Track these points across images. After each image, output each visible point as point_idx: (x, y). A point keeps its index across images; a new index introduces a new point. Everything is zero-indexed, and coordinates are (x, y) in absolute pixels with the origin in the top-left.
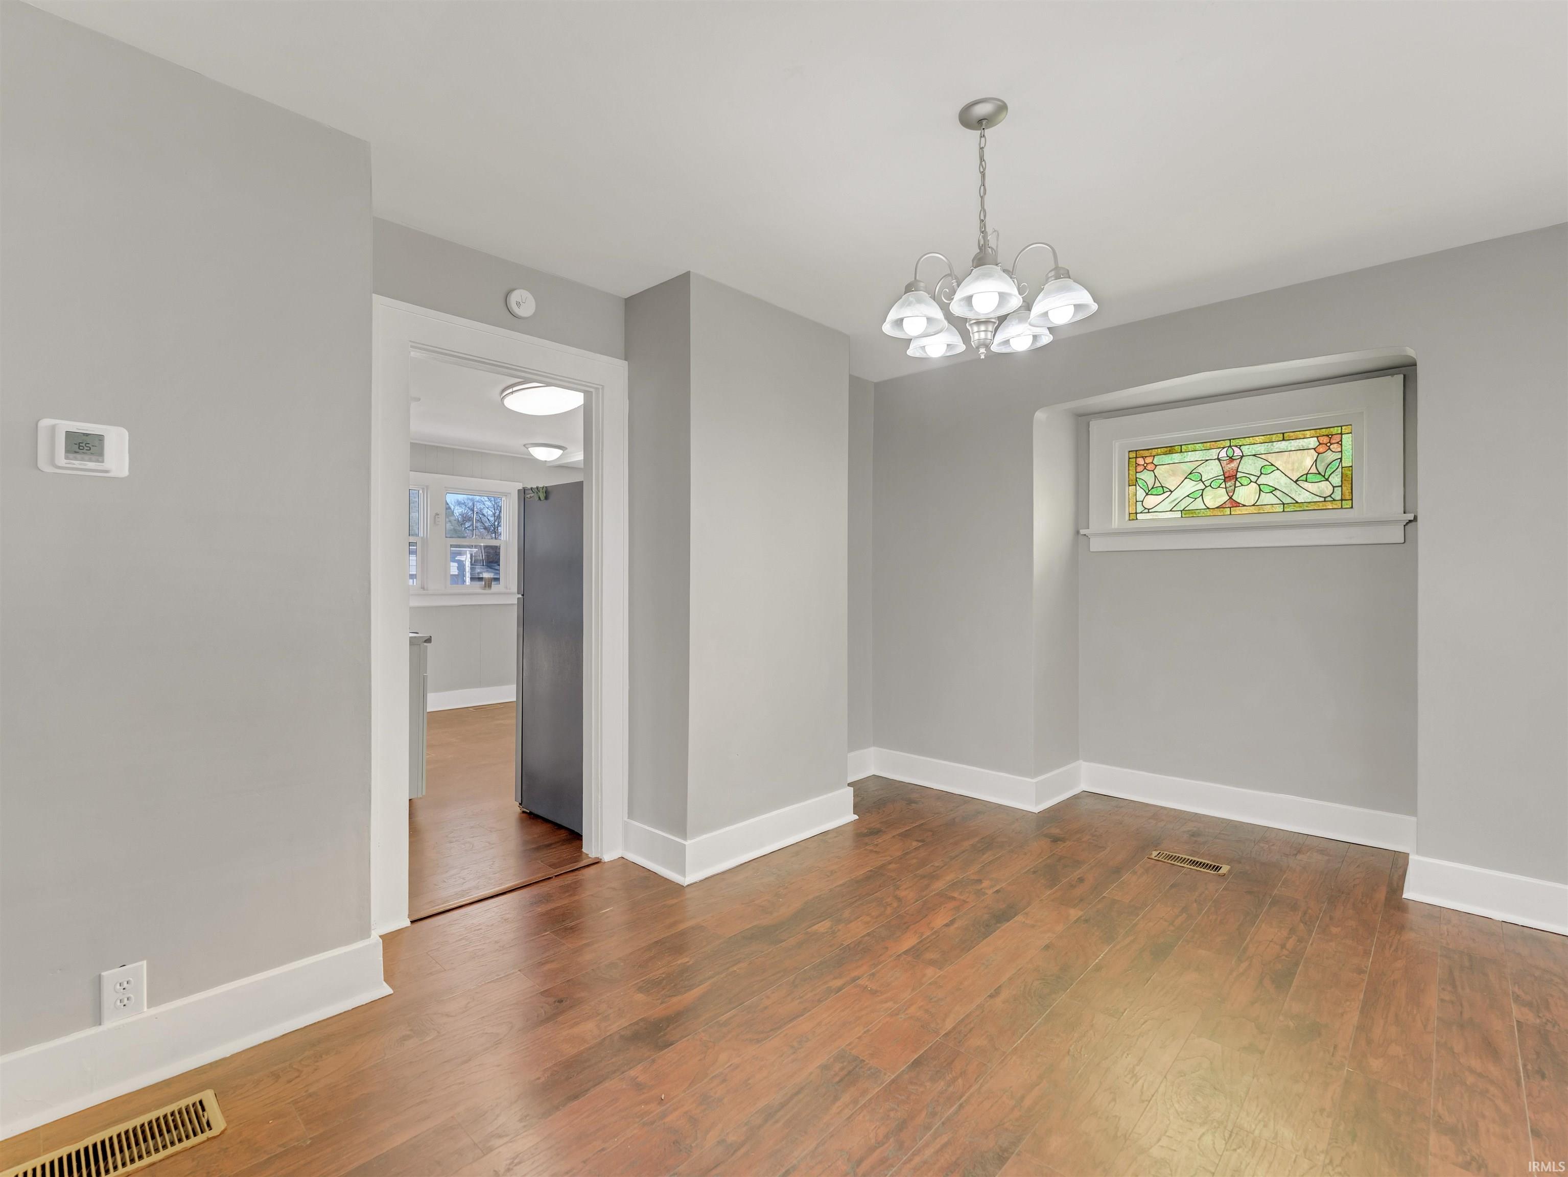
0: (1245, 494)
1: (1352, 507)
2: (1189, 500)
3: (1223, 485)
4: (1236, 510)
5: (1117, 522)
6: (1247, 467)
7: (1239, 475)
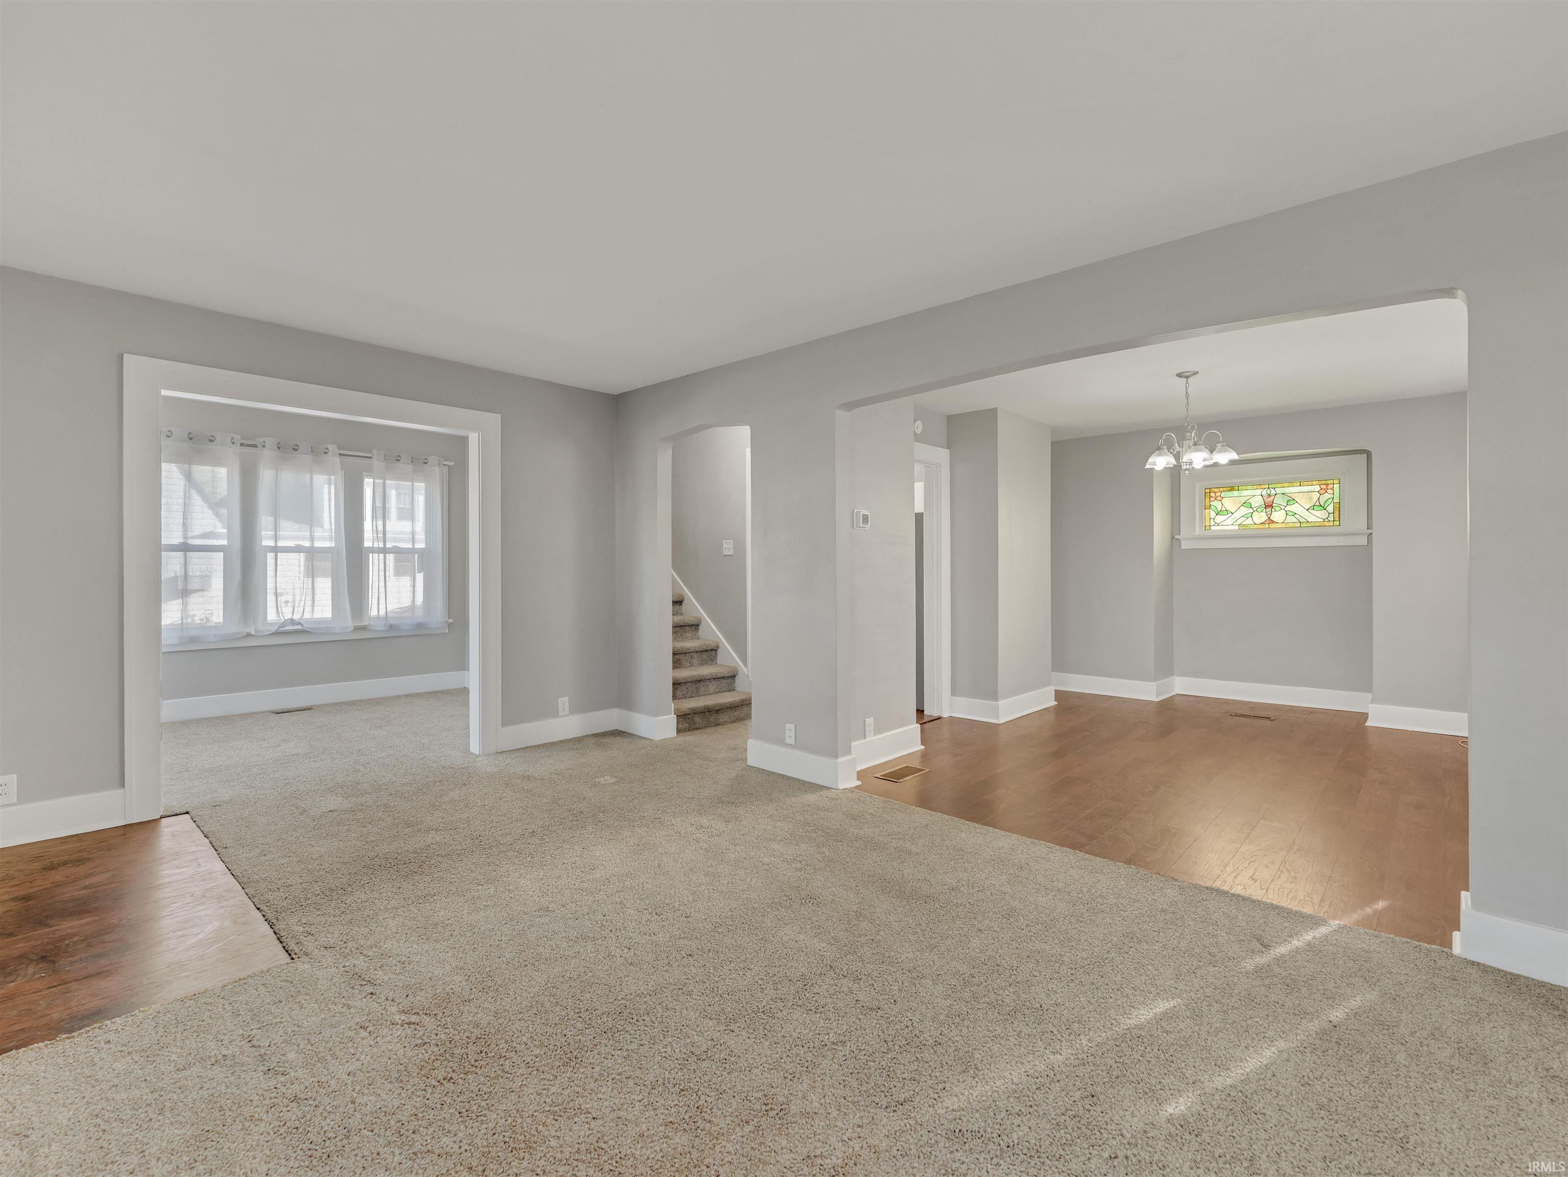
0: (1278, 516)
1: (1339, 525)
2: (1243, 519)
3: (1264, 510)
4: (1272, 526)
5: (1198, 531)
6: (1278, 500)
7: (1274, 505)
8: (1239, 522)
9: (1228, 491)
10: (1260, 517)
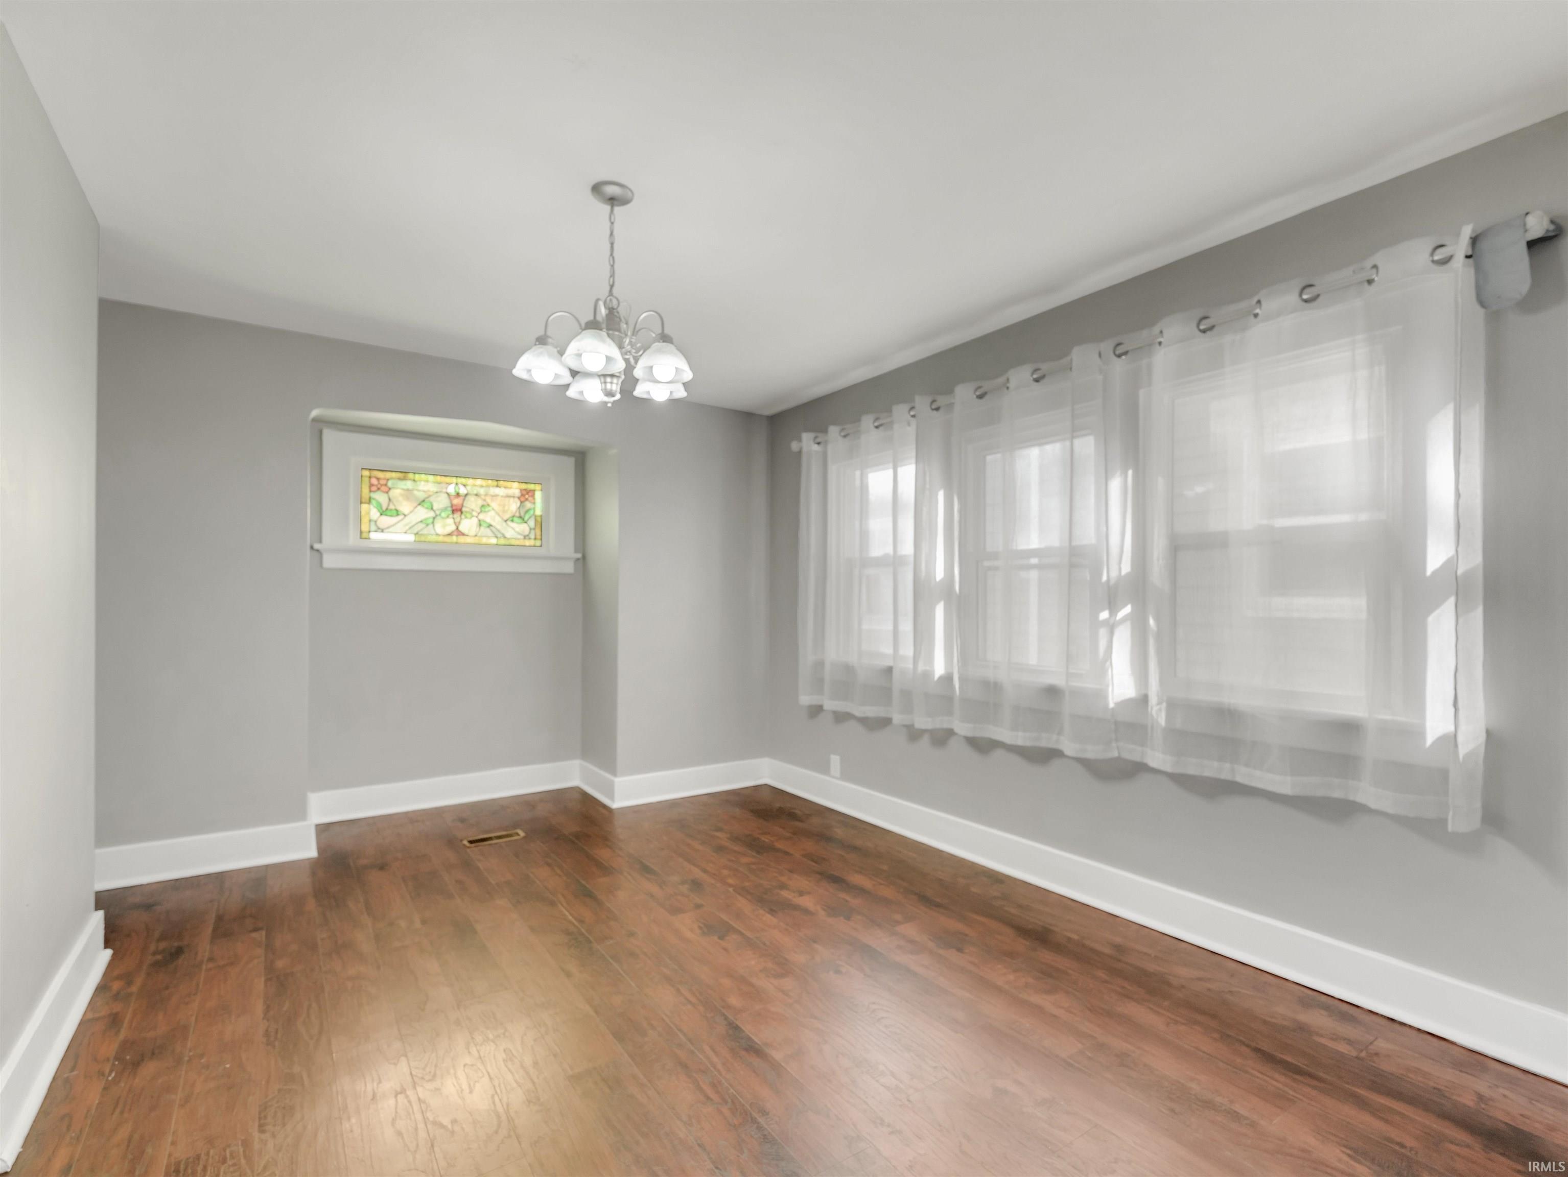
0: (468, 525)
1: (541, 546)
2: (422, 526)
3: (451, 516)
4: (462, 539)
5: (353, 540)
6: (472, 504)
7: (464, 509)
8: (416, 530)
9: (400, 479)
10: (445, 526)
